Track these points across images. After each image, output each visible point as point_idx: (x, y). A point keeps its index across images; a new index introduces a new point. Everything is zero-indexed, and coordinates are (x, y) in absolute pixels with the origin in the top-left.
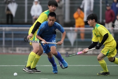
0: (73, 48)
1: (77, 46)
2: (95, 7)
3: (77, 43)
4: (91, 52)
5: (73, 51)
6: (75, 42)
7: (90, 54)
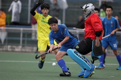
0: (3, 45)
1: (7, 44)
2: (22, 10)
3: (7, 41)
4: (19, 50)
5: (3, 48)
6: (5, 40)
7: (19, 52)
